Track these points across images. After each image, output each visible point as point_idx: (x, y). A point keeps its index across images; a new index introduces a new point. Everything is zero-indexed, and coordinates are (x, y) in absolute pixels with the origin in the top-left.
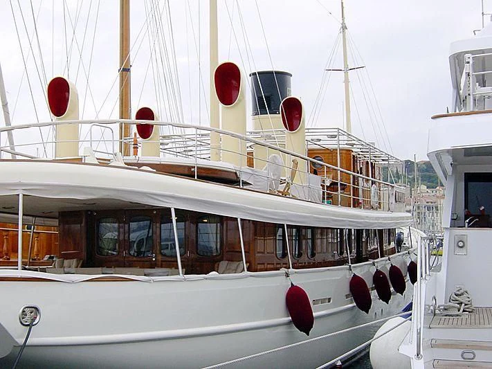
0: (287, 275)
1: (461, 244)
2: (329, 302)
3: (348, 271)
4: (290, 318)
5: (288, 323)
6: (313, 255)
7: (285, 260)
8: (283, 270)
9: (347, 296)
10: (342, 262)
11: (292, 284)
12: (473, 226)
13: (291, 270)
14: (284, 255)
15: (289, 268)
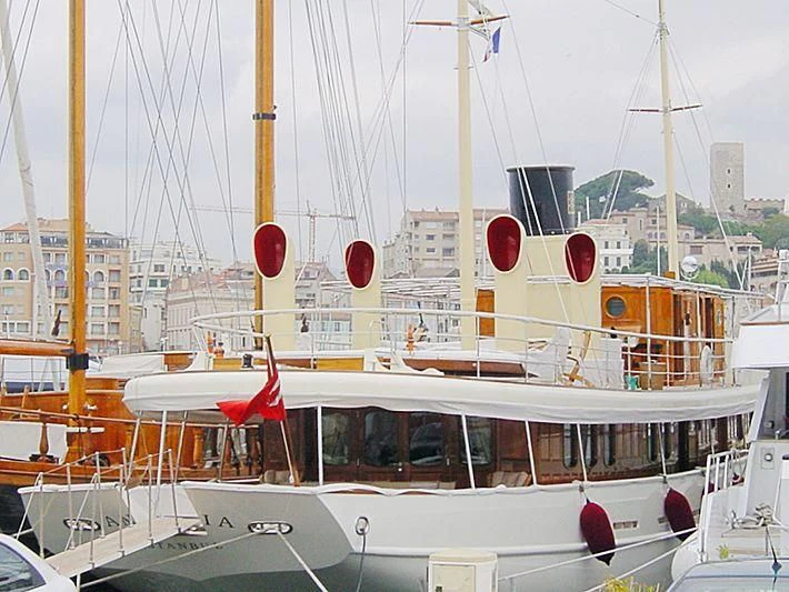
0: (582, 489)
1: (769, 457)
2: (635, 526)
3: (661, 485)
4: (586, 544)
5: (583, 551)
6: (612, 461)
7: (576, 470)
8: (577, 483)
9: (661, 521)
10: (654, 471)
11: (588, 501)
12: (783, 438)
13: (586, 482)
14: (574, 463)
15: (583, 480)
